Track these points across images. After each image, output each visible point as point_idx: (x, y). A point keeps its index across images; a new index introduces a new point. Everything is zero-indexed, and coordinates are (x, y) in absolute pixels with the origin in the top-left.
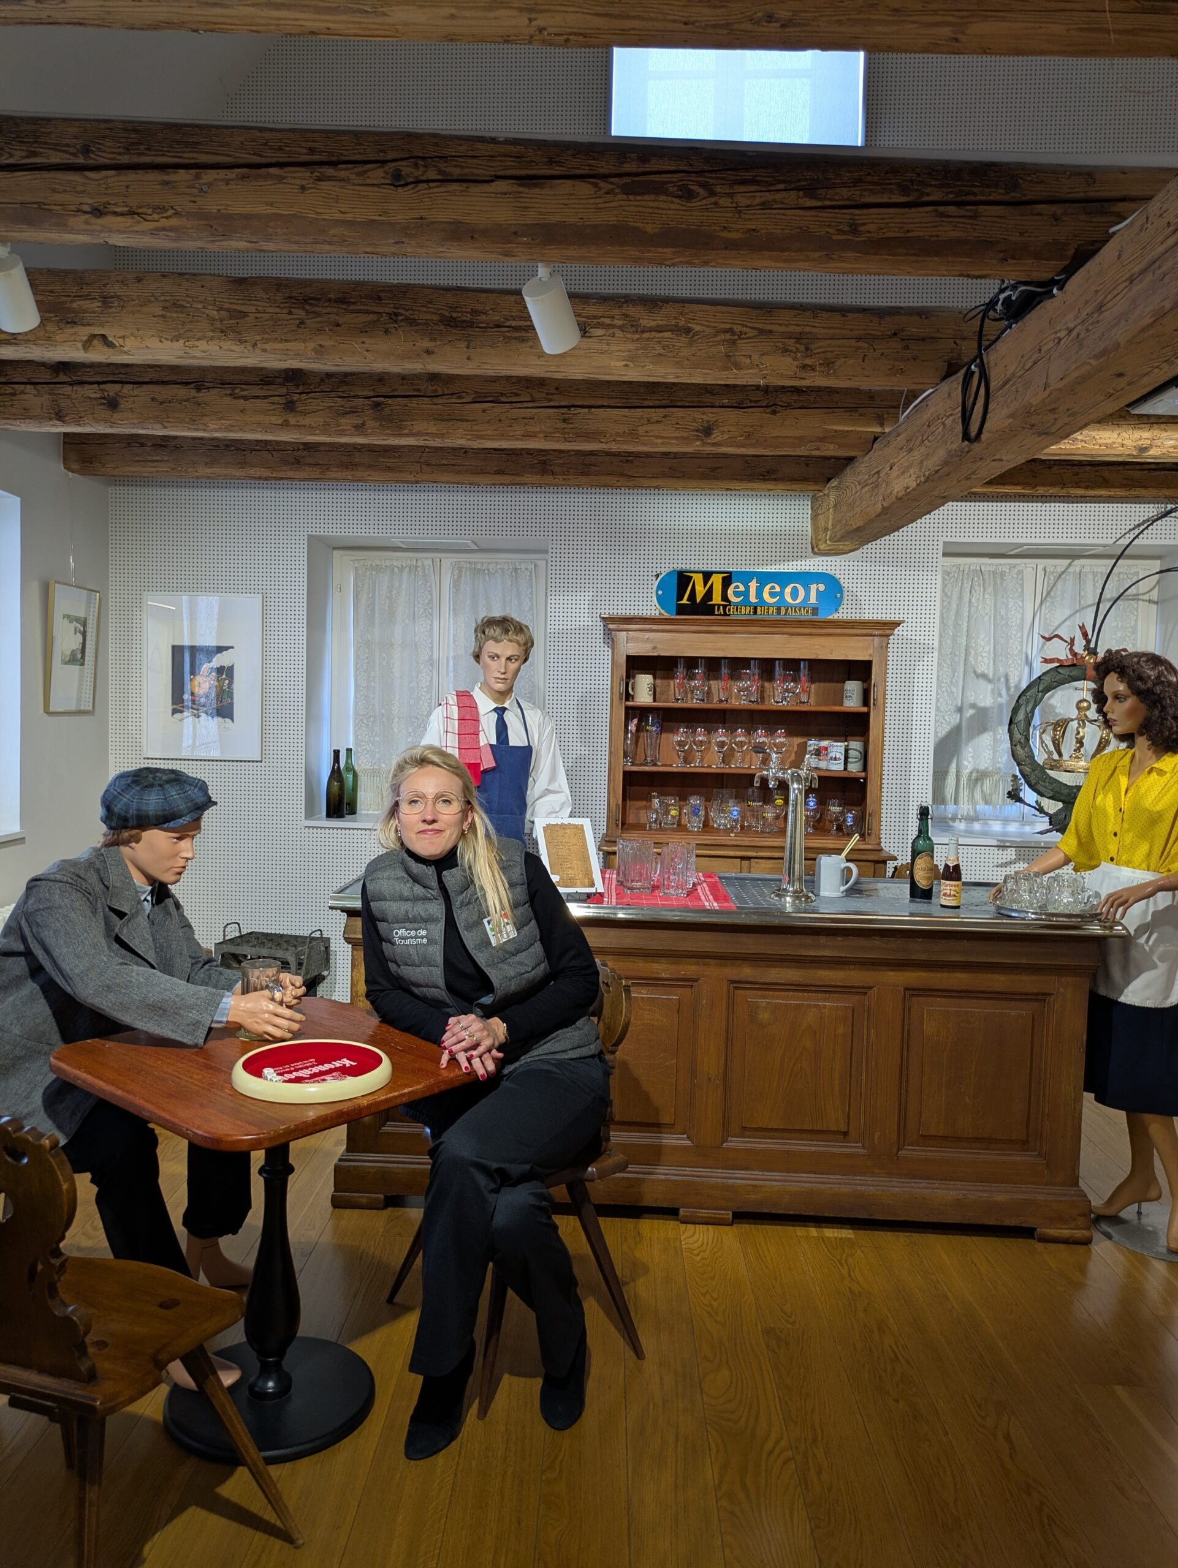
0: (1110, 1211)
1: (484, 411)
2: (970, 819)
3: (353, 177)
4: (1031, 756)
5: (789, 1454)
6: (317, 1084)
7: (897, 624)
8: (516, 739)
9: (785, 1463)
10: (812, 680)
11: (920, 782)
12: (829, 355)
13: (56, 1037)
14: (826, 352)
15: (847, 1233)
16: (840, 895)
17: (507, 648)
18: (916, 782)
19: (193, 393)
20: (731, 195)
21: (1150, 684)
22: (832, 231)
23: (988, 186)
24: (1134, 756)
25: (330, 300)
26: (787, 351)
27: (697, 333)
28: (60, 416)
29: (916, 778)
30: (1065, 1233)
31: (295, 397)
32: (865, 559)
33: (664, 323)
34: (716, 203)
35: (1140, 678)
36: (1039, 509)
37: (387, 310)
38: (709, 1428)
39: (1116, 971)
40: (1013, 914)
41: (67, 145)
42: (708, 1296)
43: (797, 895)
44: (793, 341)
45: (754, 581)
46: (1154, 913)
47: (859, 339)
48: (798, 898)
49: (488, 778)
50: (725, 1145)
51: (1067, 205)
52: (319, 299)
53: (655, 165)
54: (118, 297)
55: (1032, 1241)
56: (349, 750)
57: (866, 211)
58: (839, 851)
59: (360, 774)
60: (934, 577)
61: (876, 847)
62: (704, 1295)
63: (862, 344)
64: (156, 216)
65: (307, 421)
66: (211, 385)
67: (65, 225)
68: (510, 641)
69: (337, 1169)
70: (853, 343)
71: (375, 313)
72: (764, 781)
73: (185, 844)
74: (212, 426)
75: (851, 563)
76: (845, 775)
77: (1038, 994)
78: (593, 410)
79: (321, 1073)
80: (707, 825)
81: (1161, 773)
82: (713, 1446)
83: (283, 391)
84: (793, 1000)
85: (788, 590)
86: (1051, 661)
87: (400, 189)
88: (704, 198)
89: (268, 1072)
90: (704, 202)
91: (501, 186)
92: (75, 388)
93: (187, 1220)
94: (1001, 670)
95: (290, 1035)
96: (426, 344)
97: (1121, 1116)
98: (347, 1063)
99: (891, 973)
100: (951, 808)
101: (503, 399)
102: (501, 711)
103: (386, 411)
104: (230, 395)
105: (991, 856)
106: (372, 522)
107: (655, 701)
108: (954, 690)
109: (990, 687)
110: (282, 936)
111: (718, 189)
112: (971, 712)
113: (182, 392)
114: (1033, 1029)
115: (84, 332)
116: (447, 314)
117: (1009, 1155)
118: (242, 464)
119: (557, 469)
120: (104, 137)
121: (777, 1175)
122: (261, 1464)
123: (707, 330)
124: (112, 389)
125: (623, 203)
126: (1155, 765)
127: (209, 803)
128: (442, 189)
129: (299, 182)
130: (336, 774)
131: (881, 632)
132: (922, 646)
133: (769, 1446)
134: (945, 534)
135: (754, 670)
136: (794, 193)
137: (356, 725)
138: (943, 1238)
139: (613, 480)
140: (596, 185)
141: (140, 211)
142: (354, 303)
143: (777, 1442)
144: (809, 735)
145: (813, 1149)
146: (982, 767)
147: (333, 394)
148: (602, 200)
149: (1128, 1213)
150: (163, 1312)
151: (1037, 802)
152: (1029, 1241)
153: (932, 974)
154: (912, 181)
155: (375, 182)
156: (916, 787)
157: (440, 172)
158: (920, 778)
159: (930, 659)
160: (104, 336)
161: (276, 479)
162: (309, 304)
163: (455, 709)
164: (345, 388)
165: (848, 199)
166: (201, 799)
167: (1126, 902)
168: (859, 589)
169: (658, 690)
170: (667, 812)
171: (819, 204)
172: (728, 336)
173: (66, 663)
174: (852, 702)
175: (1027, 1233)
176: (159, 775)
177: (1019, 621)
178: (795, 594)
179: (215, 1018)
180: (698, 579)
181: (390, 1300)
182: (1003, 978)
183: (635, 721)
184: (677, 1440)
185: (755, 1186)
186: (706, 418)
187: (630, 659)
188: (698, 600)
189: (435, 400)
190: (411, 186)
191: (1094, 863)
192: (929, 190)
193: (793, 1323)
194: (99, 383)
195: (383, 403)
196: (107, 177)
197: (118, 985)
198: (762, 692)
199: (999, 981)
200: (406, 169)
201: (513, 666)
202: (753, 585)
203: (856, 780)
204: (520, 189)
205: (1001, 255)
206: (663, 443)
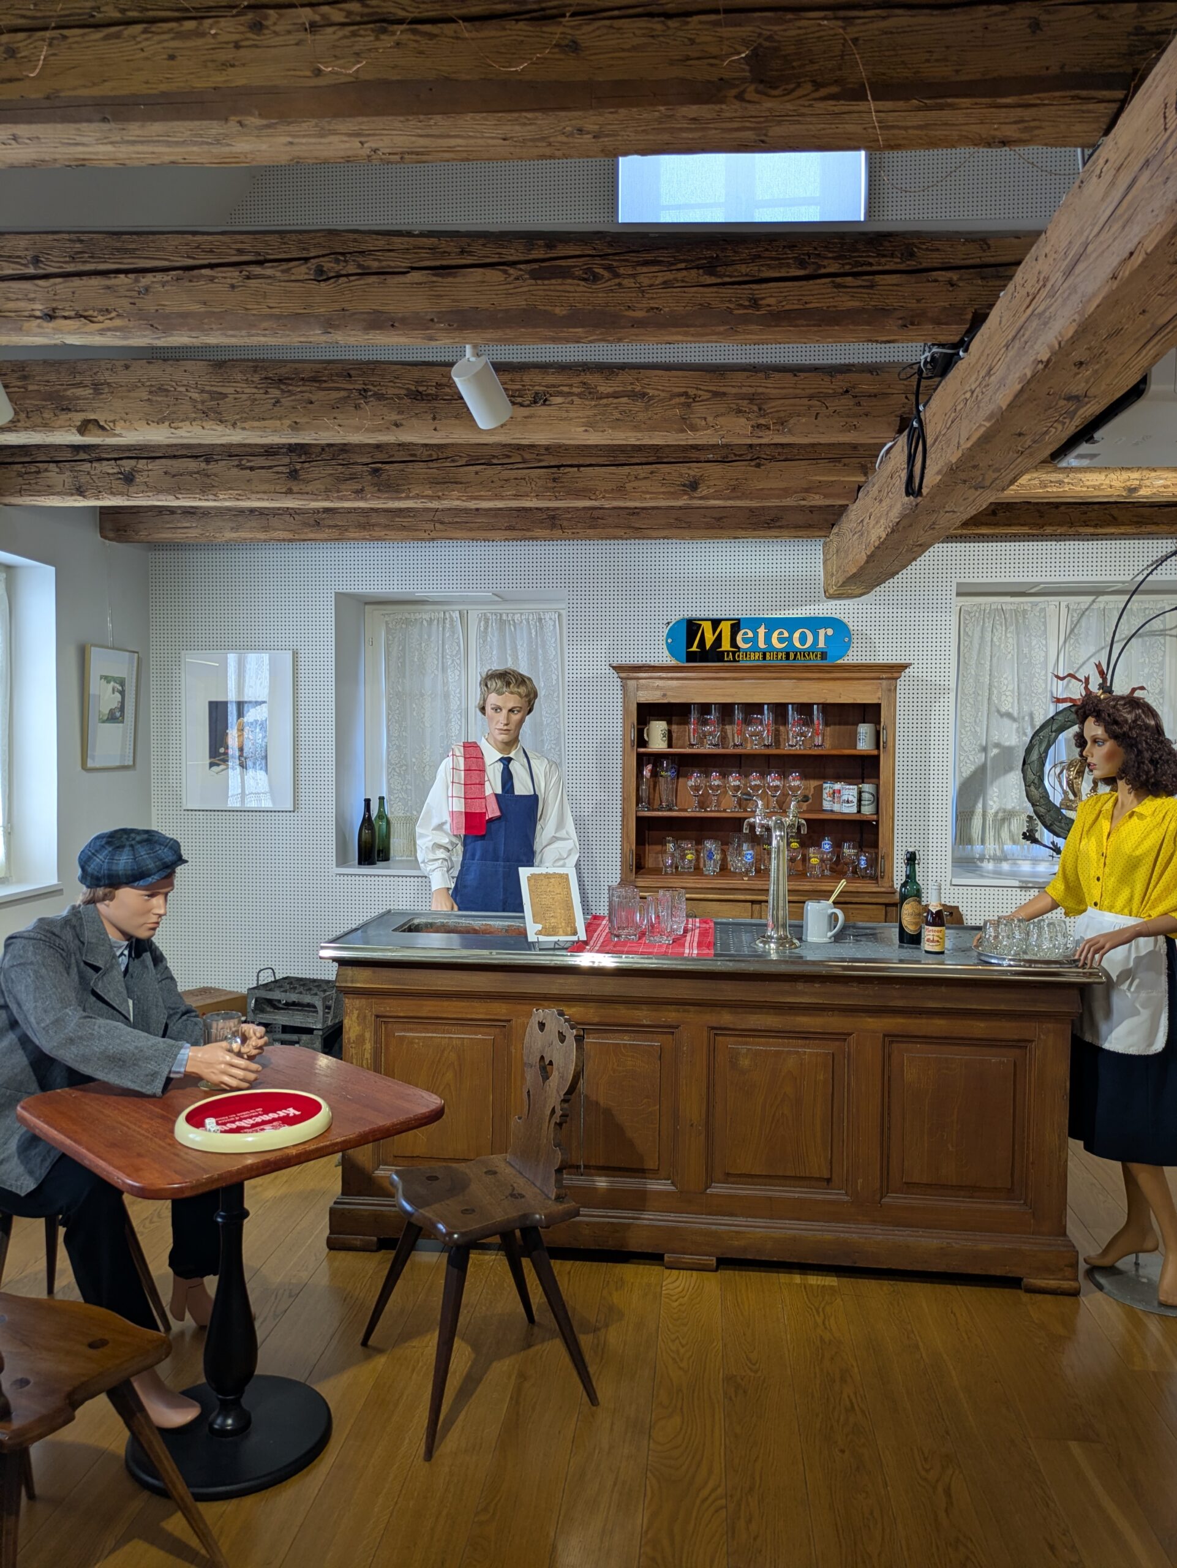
0: (1106, 1262)
1: (477, 473)
2: (998, 859)
3: (278, 274)
4: (1046, 796)
5: (723, 1501)
6: (255, 1134)
7: (904, 667)
8: (522, 788)
9: (717, 1511)
10: (827, 724)
11: (940, 823)
12: (782, 414)
13: (34, 1086)
14: (778, 411)
15: (831, 1281)
16: (826, 940)
17: (509, 700)
18: (935, 823)
19: (203, 465)
20: (634, 276)
21: (1126, 728)
22: (732, 306)
23: (884, 256)
24: (1117, 800)
25: (303, 379)
26: (740, 411)
27: (651, 398)
28: (80, 491)
29: (935, 819)
30: (1052, 1283)
31: (298, 467)
32: (878, 602)
33: (621, 389)
34: (620, 284)
35: (1116, 722)
36: (1053, 547)
37: (357, 387)
38: (649, 1474)
39: (1099, 1015)
40: (993, 961)
41: (19, 257)
42: (677, 1342)
43: (781, 941)
44: (746, 402)
45: (763, 627)
46: (1137, 958)
47: (811, 397)
48: (783, 945)
49: (494, 826)
50: (708, 1191)
51: (963, 271)
52: (292, 379)
53: (561, 251)
54: (108, 384)
55: (1019, 1291)
56: (381, 799)
57: (764, 286)
58: (826, 895)
59: (392, 821)
60: (948, 618)
61: (890, 890)
62: (673, 1341)
63: (814, 402)
64: (100, 318)
65: (309, 489)
66: (219, 457)
67: (21, 329)
68: (512, 693)
69: (332, 1212)
70: (805, 401)
71: (345, 389)
72: (752, 827)
73: (158, 901)
74: (221, 497)
75: (865, 607)
76: (858, 817)
77: (1019, 1041)
78: (582, 469)
79: (264, 1123)
80: (724, 868)
81: (1141, 817)
82: (649, 1493)
83: (286, 460)
84: (773, 1046)
85: (797, 635)
86: (1064, 700)
87: (323, 284)
88: (610, 280)
89: (210, 1122)
90: (609, 283)
91: (416, 276)
92: (94, 465)
93: (175, 1260)
94: (1026, 708)
95: (246, 1085)
96: (394, 417)
97: (1117, 1165)
98: (292, 1112)
99: (870, 1020)
100: (978, 848)
101: (495, 461)
102: (506, 761)
103: (384, 477)
104: (237, 466)
105: (1014, 897)
106: (395, 578)
107: (670, 746)
108: (978, 729)
109: (1015, 725)
110: (314, 981)
111: (622, 271)
112: (995, 751)
113: (192, 465)
114: (1015, 1075)
115: (78, 418)
116: (413, 388)
117: (993, 1203)
118: (266, 529)
119: (565, 523)
120: (52, 248)
121: (760, 1222)
122: (189, 1499)
123: (663, 394)
124: (128, 465)
125: (531, 288)
126: (1136, 809)
127: (180, 860)
128: (362, 282)
129: (229, 281)
130: (367, 821)
131: (889, 675)
132: (938, 687)
133: (705, 1492)
134: (958, 575)
135: (767, 716)
136: (694, 272)
137: (389, 774)
138: (927, 1287)
139: (621, 532)
140: (505, 272)
141: (86, 314)
142: (325, 381)
143: (714, 1490)
144: (825, 778)
145: (797, 1195)
146: (1009, 807)
147: (334, 462)
148: (512, 286)
149: (1125, 1263)
150: (91, 1352)
151: (1053, 843)
152: (1015, 1291)
153: (910, 1021)
154: (809, 255)
155: (301, 278)
156: (935, 828)
157: (360, 266)
158: (940, 819)
159: (946, 700)
160: (96, 421)
161: (299, 540)
162: (285, 384)
163: (461, 760)
164: (345, 456)
165: (747, 275)
166: (169, 857)
167: (1103, 947)
168: (873, 632)
169: (674, 735)
170: (683, 857)
171: (719, 281)
172: (683, 399)
173: (104, 722)
174: (864, 744)
175: (1013, 1283)
176: (133, 835)
177: (1042, 659)
178: (803, 639)
179: (174, 1069)
180: (707, 626)
181: (365, 1343)
182: (982, 1025)
183: (650, 767)
184: (615, 1484)
185: (737, 1232)
186: (692, 473)
187: (640, 706)
188: (708, 647)
189: (431, 465)
190: (332, 281)
191: (1082, 907)
192: (825, 262)
193: (756, 1372)
194: (116, 459)
195: (380, 469)
196: (55, 284)
197: (81, 1038)
198: (777, 735)
199: (979, 1028)
200: (328, 265)
201: (516, 717)
202: (762, 631)
203: (869, 822)
204: (435, 279)
205: (900, 322)
206: (651, 499)
